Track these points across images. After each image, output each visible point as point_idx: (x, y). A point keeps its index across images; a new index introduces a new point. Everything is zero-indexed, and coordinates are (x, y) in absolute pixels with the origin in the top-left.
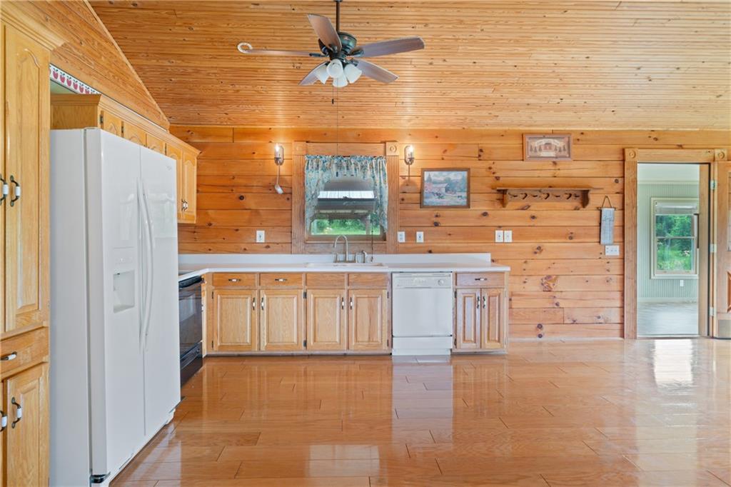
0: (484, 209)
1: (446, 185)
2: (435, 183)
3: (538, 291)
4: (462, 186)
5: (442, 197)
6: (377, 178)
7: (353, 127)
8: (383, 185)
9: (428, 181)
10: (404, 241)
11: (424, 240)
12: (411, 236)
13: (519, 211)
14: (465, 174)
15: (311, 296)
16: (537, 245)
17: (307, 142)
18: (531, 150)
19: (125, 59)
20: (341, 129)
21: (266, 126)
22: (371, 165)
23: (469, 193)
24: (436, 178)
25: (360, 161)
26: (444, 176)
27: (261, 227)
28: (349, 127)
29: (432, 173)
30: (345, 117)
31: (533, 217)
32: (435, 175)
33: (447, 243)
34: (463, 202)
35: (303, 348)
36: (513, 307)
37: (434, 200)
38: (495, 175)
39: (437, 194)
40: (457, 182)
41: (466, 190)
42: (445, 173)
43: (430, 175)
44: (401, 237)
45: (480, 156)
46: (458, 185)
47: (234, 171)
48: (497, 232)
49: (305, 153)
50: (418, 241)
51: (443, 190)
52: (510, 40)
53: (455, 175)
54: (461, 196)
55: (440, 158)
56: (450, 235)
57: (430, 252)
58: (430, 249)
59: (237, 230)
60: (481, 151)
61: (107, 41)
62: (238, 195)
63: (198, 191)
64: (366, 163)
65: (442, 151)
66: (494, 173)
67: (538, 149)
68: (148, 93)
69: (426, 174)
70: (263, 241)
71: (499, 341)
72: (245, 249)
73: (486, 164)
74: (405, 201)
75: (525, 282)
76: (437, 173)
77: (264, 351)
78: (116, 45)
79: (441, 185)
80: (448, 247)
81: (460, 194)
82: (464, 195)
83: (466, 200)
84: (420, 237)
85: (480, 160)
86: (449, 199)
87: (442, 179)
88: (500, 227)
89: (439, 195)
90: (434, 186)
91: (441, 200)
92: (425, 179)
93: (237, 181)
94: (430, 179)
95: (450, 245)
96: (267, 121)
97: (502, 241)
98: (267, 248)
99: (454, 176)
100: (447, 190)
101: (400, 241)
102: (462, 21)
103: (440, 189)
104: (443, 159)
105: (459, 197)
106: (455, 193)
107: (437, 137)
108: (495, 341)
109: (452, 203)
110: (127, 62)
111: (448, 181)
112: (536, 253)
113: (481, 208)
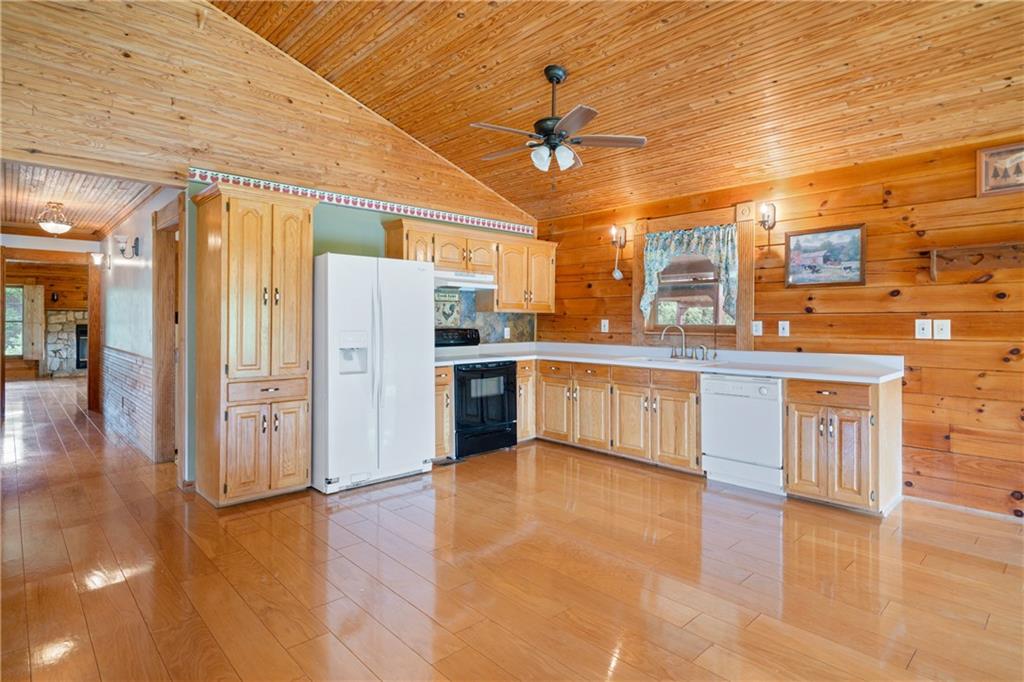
0: (894, 285)
1: (823, 253)
2: (805, 251)
3: (1012, 430)
4: (851, 253)
5: (817, 271)
6: (724, 253)
7: (699, 192)
8: (730, 261)
9: (795, 249)
10: (760, 333)
11: (791, 332)
12: (771, 326)
13: (969, 285)
14: (857, 233)
15: (617, 392)
16: (1011, 346)
17: (649, 219)
18: (996, 175)
19: (471, 177)
20: (684, 197)
21: (610, 209)
22: (718, 237)
23: (863, 261)
24: (809, 244)
25: (705, 233)
26: (821, 240)
27: (606, 316)
28: (692, 194)
29: (802, 238)
30: (679, 184)
31: (1002, 296)
32: (808, 241)
33: (827, 338)
34: (855, 276)
35: (610, 447)
36: (954, 450)
37: (807, 276)
38: (916, 228)
39: (810, 267)
40: (843, 247)
41: (859, 257)
42: (822, 236)
43: (798, 241)
44: (757, 328)
45: (885, 201)
46: (844, 251)
47: (584, 259)
48: (918, 322)
49: (645, 231)
50: (780, 334)
51: (820, 261)
52: (798, 38)
53: (840, 236)
54: (850, 268)
55: (816, 214)
56: (831, 326)
57: (799, 350)
58: (800, 346)
59: (586, 319)
60: (888, 193)
61: (448, 168)
62: (586, 283)
63: (556, 282)
64: (712, 235)
65: (821, 203)
66: (913, 226)
67: (1011, 172)
68: (504, 199)
69: (793, 241)
70: (607, 331)
71: (859, 492)
72: (592, 339)
73: (898, 214)
74: (763, 279)
75: (981, 411)
76: (809, 237)
77: (576, 443)
78: (459, 169)
79: (816, 254)
80: (829, 344)
81: (848, 264)
82: (856, 264)
83: (858, 273)
84: (784, 328)
85: (885, 208)
86: (829, 274)
87: (818, 244)
88: (924, 315)
89: (813, 269)
90: (806, 255)
91: (816, 274)
92: (792, 247)
93: (586, 269)
94: (798, 247)
95: (830, 340)
96: (607, 204)
97: (930, 337)
98: (610, 338)
99: (835, 238)
100: (826, 259)
101: (755, 334)
102: (704, 46)
103: (814, 260)
104: (820, 215)
105: (845, 269)
106: (840, 264)
107: (811, 185)
108: (852, 489)
109: (835, 279)
110: (473, 179)
111: (829, 247)
112: (1006, 360)
113: (886, 284)
